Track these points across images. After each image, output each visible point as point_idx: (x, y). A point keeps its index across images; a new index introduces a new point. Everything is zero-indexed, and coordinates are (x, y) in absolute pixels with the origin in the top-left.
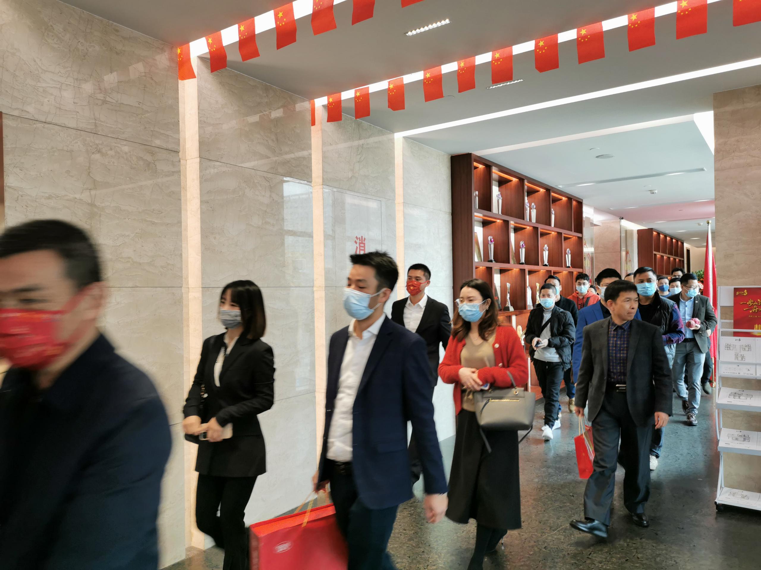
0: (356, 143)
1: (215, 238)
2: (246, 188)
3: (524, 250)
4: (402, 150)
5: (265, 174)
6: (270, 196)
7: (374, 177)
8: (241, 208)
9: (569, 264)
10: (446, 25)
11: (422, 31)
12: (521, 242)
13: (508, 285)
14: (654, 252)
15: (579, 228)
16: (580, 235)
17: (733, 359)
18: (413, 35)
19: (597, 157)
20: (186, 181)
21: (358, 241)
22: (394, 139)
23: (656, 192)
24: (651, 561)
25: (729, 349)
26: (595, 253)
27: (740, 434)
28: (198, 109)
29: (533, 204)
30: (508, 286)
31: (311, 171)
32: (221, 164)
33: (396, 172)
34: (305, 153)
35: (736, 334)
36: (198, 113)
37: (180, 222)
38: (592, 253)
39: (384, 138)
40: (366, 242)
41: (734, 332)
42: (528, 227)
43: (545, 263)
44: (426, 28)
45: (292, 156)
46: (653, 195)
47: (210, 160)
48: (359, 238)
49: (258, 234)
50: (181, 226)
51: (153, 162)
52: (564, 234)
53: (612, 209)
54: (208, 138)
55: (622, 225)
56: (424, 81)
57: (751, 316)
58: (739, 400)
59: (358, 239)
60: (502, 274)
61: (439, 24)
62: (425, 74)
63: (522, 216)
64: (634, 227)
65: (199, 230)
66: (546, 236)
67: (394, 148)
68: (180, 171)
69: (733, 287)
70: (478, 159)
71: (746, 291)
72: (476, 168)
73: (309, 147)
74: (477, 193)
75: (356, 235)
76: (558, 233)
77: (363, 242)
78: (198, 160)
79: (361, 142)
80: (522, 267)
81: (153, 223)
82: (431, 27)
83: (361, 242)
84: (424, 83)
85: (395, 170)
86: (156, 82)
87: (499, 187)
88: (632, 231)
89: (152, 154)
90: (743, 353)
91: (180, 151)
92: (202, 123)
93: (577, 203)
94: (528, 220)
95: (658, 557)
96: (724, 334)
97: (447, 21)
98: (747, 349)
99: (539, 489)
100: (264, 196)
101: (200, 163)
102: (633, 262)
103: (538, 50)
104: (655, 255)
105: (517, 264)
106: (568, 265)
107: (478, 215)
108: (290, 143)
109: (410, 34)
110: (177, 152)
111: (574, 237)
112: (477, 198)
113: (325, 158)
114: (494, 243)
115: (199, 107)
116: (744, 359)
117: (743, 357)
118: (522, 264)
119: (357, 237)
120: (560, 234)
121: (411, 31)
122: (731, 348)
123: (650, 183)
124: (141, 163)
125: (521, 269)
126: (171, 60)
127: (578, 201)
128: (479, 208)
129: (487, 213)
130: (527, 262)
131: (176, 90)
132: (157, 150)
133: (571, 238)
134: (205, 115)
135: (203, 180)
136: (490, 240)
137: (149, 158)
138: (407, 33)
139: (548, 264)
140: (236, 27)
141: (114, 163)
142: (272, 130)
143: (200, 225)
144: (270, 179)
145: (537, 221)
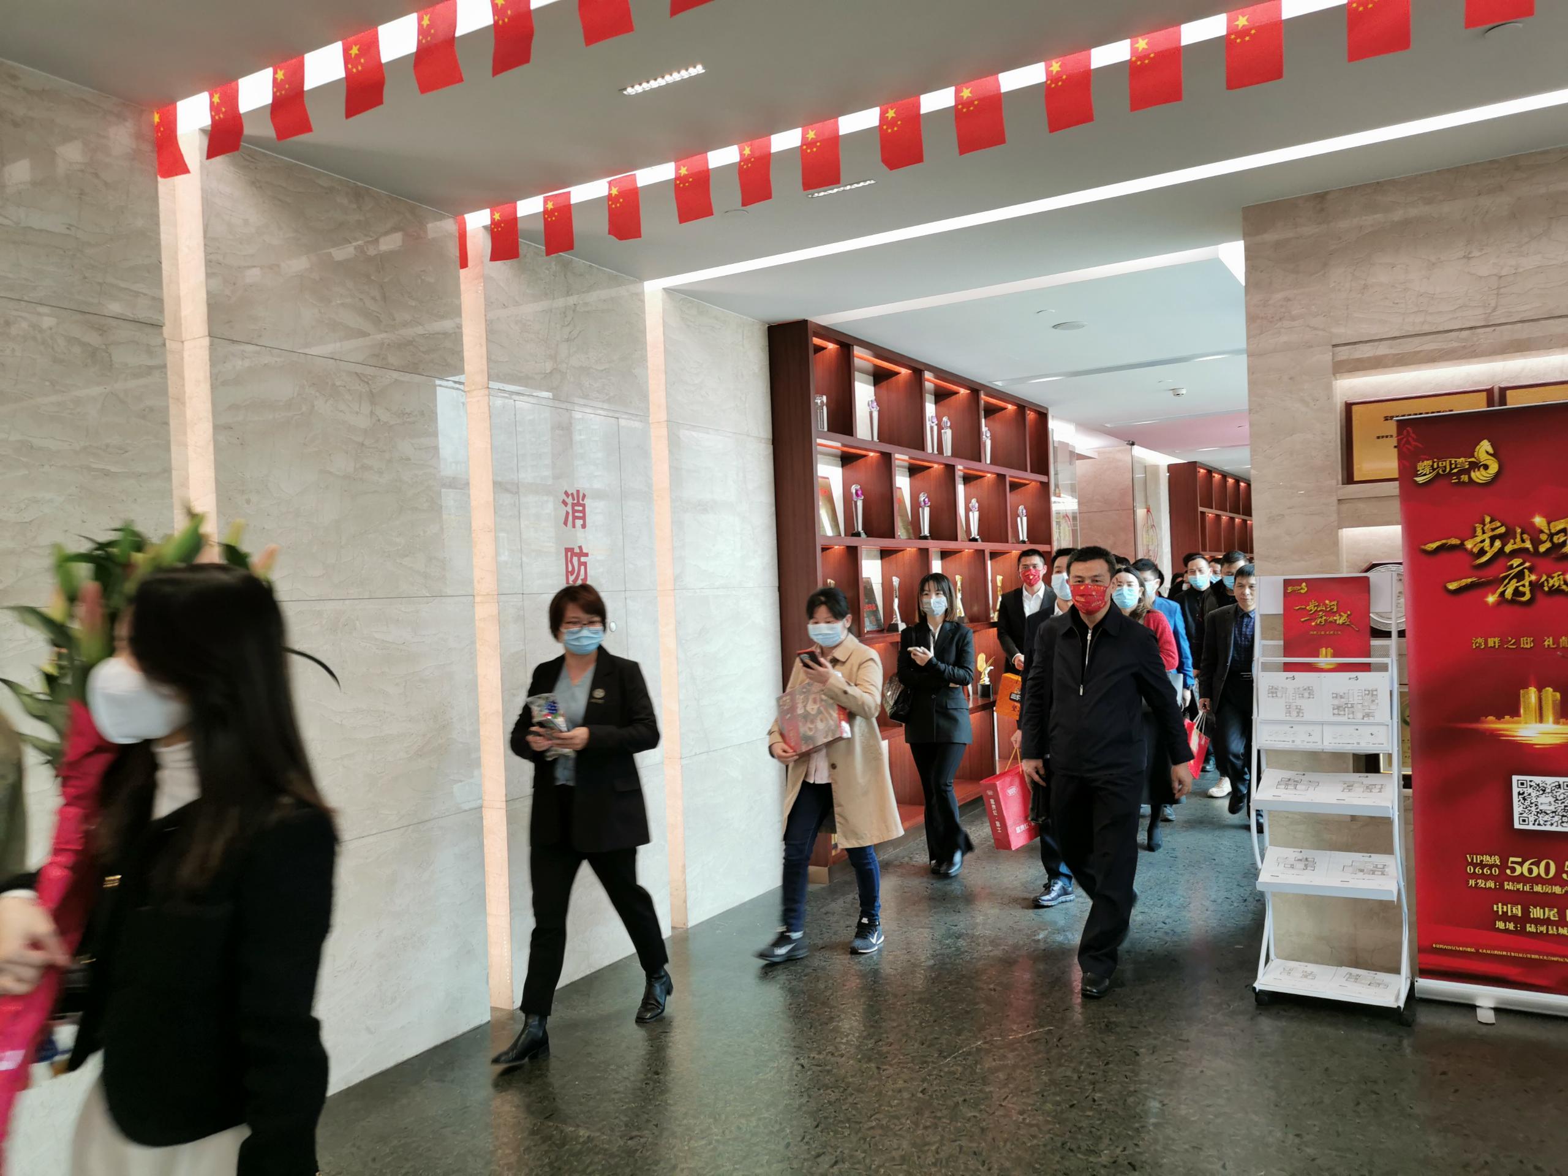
0: (560, 302)
1: (248, 502)
2: (316, 397)
3: (927, 511)
4: (661, 315)
5: (359, 369)
6: (372, 412)
7: (602, 371)
8: (306, 438)
9: (1023, 535)
10: (698, 76)
11: (653, 87)
12: (921, 495)
13: (896, 581)
14: (1201, 509)
15: (1041, 465)
16: (1043, 479)
17: (1281, 716)
18: (636, 94)
19: (1054, 327)
20: (183, 385)
21: (570, 501)
22: (643, 292)
23: (1184, 391)
24: (1117, 1105)
25: (1274, 695)
26: (1080, 513)
27: (1300, 856)
28: (205, 237)
29: (945, 419)
30: (894, 583)
31: (462, 359)
32: (258, 348)
33: (649, 359)
34: (447, 325)
35: (1288, 667)
36: (205, 245)
37: (167, 471)
38: (1073, 513)
39: (623, 291)
40: (587, 502)
41: (1285, 664)
42: (936, 466)
43: (973, 536)
44: (660, 82)
45: (420, 330)
46: (1177, 397)
47: (234, 341)
48: (572, 494)
49: (346, 491)
50: (169, 479)
51: (104, 347)
52: (1011, 476)
53: (1108, 425)
54: (227, 296)
55: (1136, 455)
56: (676, 182)
57: (1315, 633)
58: (1294, 792)
59: (570, 497)
60: (884, 560)
61: (684, 74)
62: (677, 169)
63: (919, 443)
64: (1161, 460)
65: (211, 485)
66: (975, 482)
67: (644, 312)
68: (165, 366)
69: (1280, 579)
70: (823, 332)
71: (1304, 584)
72: (819, 349)
73: (457, 311)
74: (824, 398)
75: (566, 488)
76: (998, 475)
77: (581, 502)
78: (206, 341)
79: (572, 300)
80: (923, 544)
81: (107, 474)
82: (668, 79)
83: (575, 502)
84: (677, 186)
85: (646, 355)
86: (106, 184)
87: (875, 385)
88: (1155, 468)
89: (102, 330)
90: (1299, 702)
91: (164, 324)
92: (213, 265)
93: (1037, 416)
94: (936, 452)
95: (1130, 1096)
96: (1266, 667)
97: (699, 69)
98: (1306, 695)
99: (932, 979)
100: (357, 413)
101: (210, 348)
102: (1161, 529)
103: (885, 127)
104: (1203, 513)
105: (916, 539)
106: (1021, 539)
107: (826, 444)
108: (413, 303)
109: (630, 91)
110: (158, 326)
111: (1033, 483)
112: (825, 408)
113: (491, 332)
114: (863, 498)
115: (205, 232)
116: (1301, 715)
117: (1299, 711)
118: (925, 538)
119: (566, 493)
120: (1001, 477)
121: (633, 87)
122: (1279, 694)
123: (1169, 376)
124: (77, 350)
125: (920, 549)
126: (139, 136)
127: (1039, 411)
128: (829, 430)
129: (847, 439)
130: (935, 534)
131: (155, 199)
132: (114, 323)
133: (1028, 484)
134: (219, 248)
135: (218, 382)
136: (854, 491)
137: (93, 339)
138: (625, 89)
139: (978, 537)
140: (269, 71)
141: (13, 350)
142: (373, 278)
143: (213, 475)
144: (369, 377)
145: (955, 454)
